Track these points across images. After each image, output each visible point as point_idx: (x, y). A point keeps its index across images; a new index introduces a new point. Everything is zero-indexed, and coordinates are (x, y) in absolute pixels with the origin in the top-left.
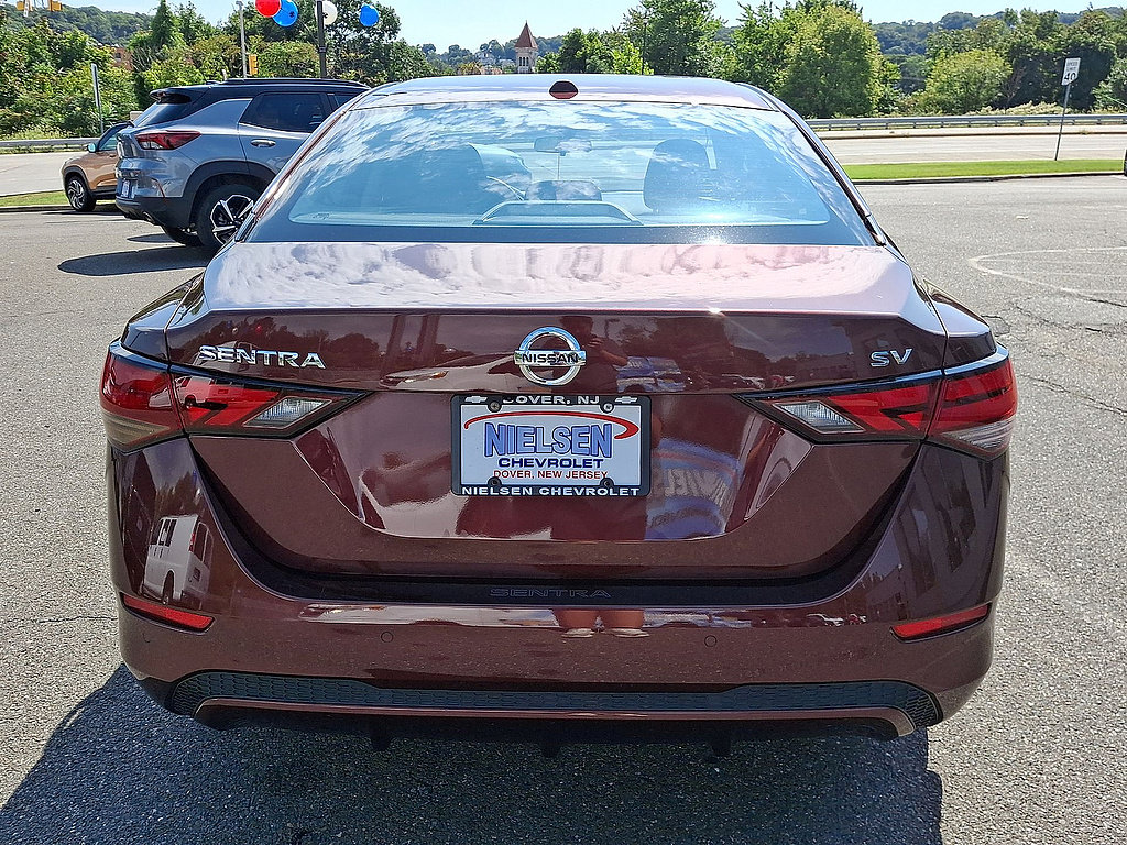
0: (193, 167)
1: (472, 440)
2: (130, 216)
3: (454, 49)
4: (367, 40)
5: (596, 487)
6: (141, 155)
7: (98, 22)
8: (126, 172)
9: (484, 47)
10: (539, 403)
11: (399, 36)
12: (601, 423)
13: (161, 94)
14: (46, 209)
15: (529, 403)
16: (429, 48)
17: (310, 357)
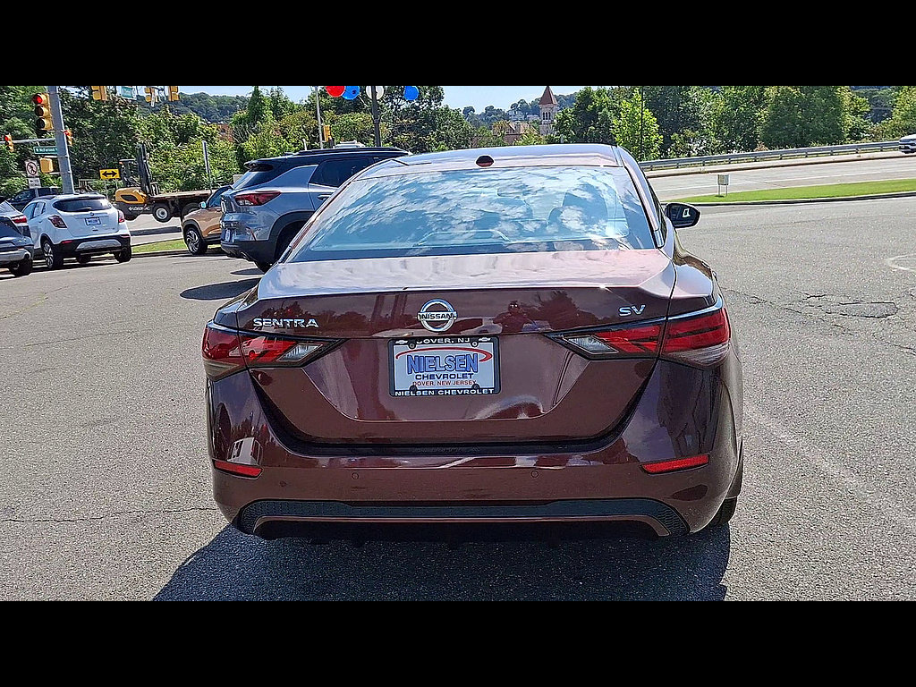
0: (276, 217)
1: (400, 365)
2: (231, 255)
3: (490, 110)
4: (417, 108)
5: (470, 389)
6: (238, 211)
7: (207, 105)
8: (228, 223)
9: (514, 106)
10: (437, 343)
11: (444, 103)
12: (472, 353)
13: (252, 164)
14: (170, 253)
15: (431, 343)
16: (469, 110)
17: (310, 321)
